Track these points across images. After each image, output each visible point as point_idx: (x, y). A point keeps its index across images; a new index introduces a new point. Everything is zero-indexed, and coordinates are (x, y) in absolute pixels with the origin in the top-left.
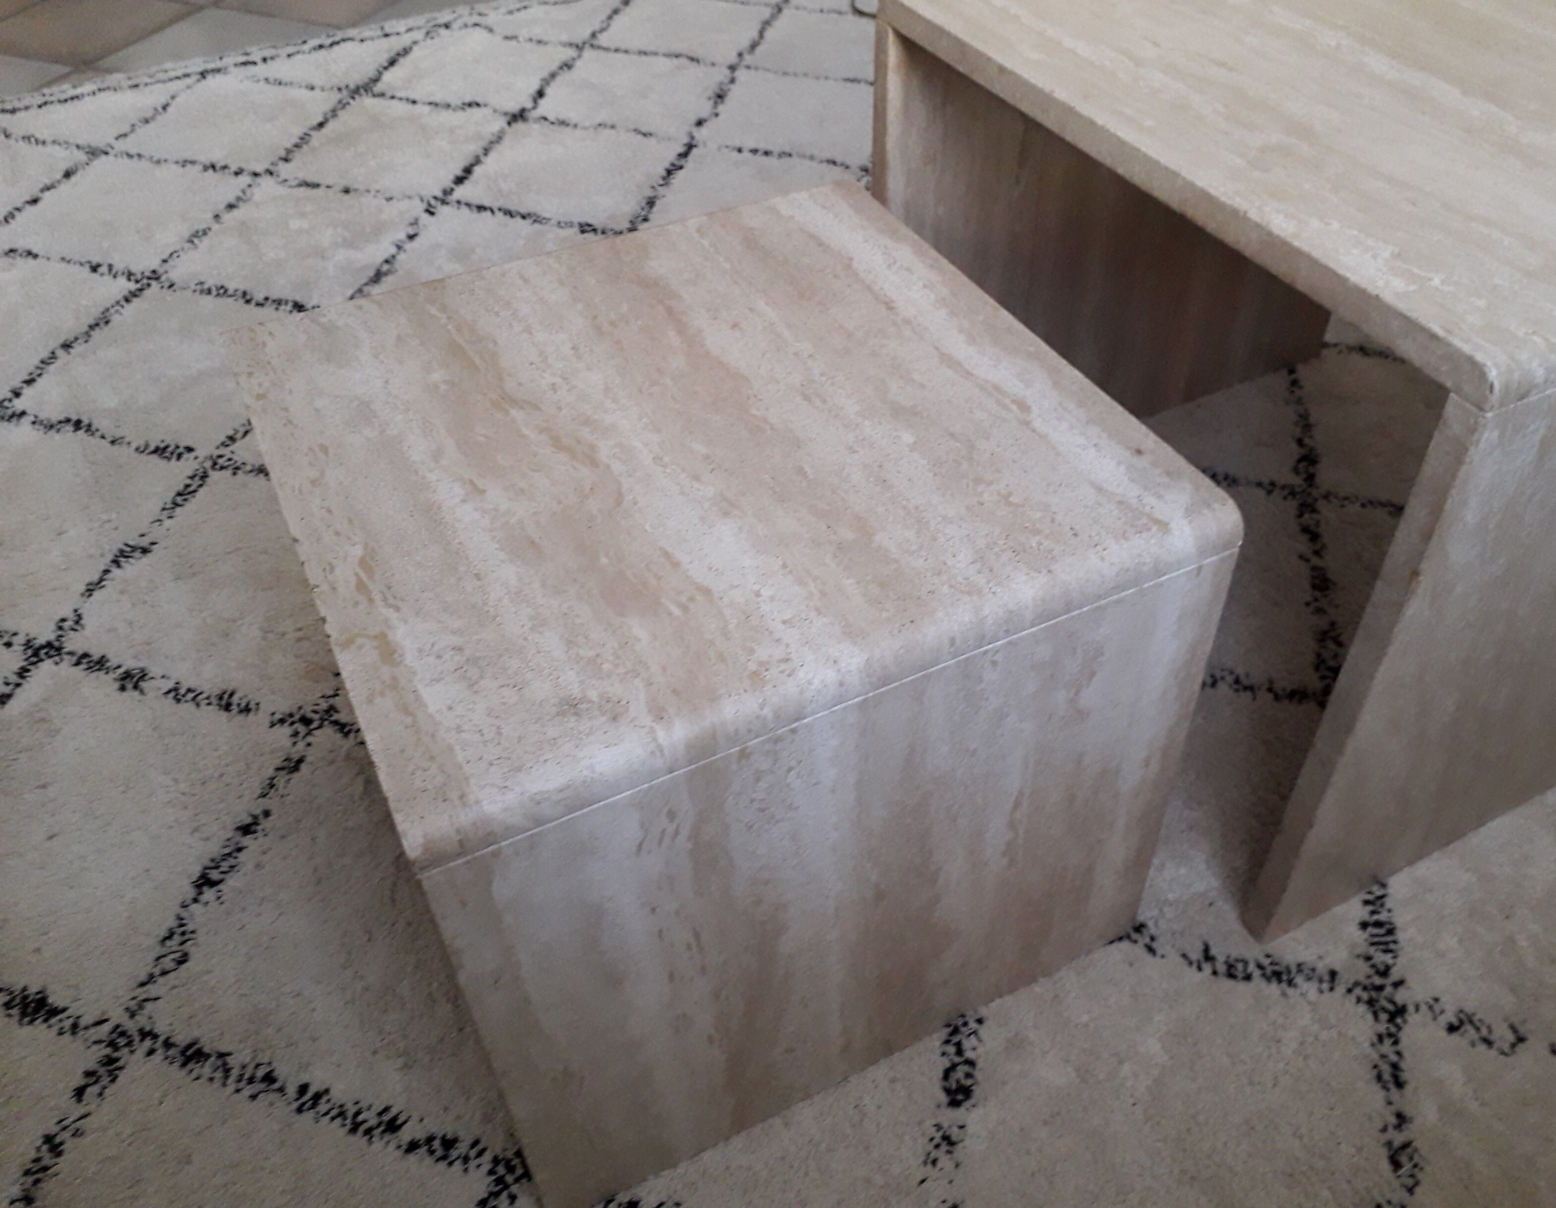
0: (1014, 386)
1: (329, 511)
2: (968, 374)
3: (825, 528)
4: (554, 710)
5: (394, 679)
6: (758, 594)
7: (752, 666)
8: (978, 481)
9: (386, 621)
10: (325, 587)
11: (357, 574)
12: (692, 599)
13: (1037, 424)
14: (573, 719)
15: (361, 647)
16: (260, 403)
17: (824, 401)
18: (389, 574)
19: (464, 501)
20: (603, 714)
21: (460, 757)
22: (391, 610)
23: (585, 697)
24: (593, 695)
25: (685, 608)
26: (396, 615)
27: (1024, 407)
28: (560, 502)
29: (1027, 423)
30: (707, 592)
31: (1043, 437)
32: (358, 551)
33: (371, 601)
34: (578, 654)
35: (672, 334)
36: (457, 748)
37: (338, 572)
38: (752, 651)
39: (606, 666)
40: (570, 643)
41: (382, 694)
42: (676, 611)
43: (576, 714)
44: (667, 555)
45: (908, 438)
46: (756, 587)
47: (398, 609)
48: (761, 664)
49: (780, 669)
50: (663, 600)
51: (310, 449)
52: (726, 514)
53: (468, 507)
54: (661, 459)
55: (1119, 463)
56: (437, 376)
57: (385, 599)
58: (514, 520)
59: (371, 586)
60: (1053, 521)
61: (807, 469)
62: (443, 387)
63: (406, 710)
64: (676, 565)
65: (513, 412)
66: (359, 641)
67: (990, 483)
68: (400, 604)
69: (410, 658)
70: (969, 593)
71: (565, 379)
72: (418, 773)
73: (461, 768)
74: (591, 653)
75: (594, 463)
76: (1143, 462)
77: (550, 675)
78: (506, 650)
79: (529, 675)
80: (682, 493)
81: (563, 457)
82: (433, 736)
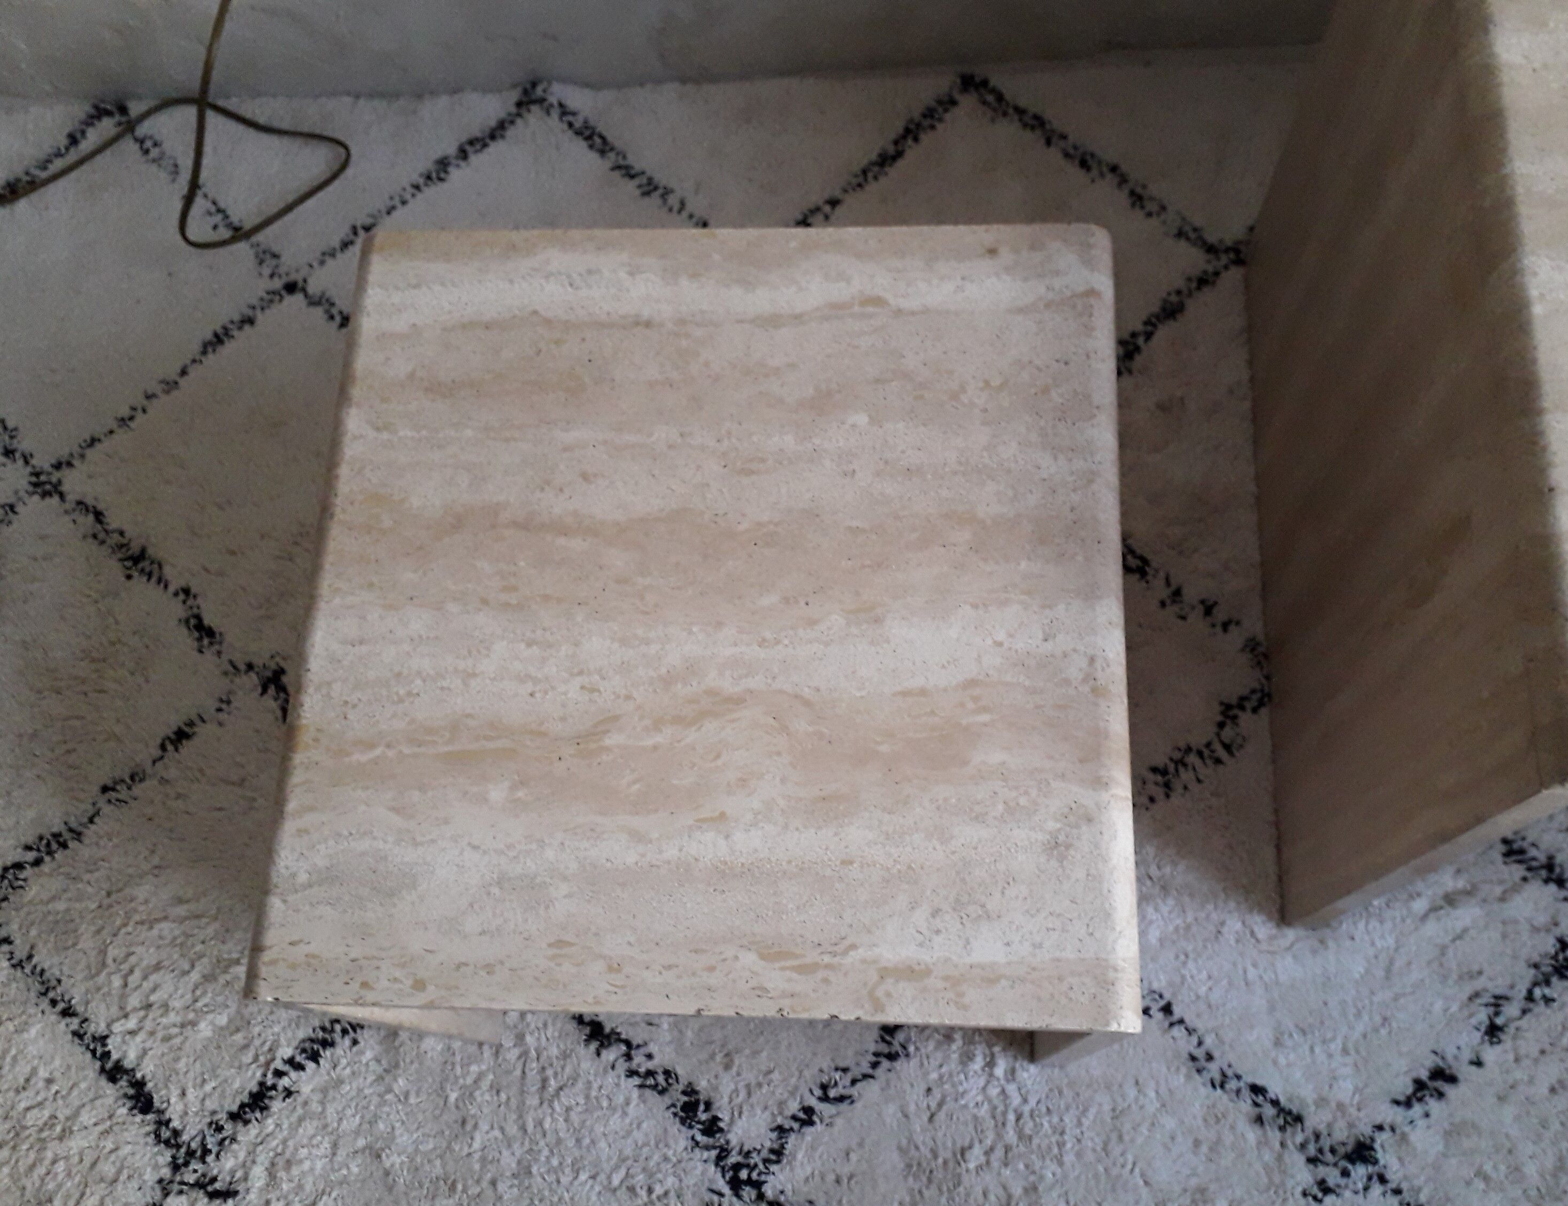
0: (840, 292)
1: (669, 967)
2: (798, 318)
3: (942, 549)
4: (1054, 863)
5: (946, 978)
6: (1000, 644)
7: (1086, 689)
8: (955, 396)
9: (864, 961)
10: (786, 1003)
11: (783, 969)
12: (975, 699)
13: (905, 304)
14: (1072, 852)
15: (889, 995)
16: (431, 988)
17: (763, 460)
18: (799, 940)
19: (727, 837)
20: (1077, 826)
21: (1069, 954)
22: (852, 953)
23: (1050, 833)
24: (1052, 825)
25: (985, 709)
26: (860, 951)
27: (878, 301)
28: (779, 754)
29: (899, 312)
30: (972, 683)
31: (926, 311)
32: (749, 959)
33: (828, 966)
34: (995, 818)
35: (562, 541)
36: (1058, 954)
37: (770, 986)
38: (1067, 682)
39: (1023, 801)
40: (979, 819)
41: (961, 995)
42: (985, 718)
43: (1068, 847)
44: (905, 694)
45: (862, 419)
46: (989, 641)
47: (853, 947)
48: (1085, 680)
49: (1099, 668)
50: (964, 722)
51: (553, 958)
52: (878, 621)
53: (739, 837)
54: (764, 640)
55: (997, 275)
56: (497, 793)
57: (834, 954)
58: (782, 803)
59: (808, 960)
60: (1039, 369)
61: (854, 524)
62: (520, 794)
63: (992, 981)
64: (923, 692)
65: (608, 742)
66: (880, 993)
67: (963, 389)
68: (847, 943)
69: (926, 957)
70: (1091, 482)
71: (581, 673)
72: (1072, 994)
73: (1083, 960)
74: (1001, 807)
75: (738, 701)
76: (1006, 256)
77: (1009, 850)
78: (958, 873)
79: (1001, 867)
80: (827, 644)
81: (710, 726)
82: (1034, 969)
